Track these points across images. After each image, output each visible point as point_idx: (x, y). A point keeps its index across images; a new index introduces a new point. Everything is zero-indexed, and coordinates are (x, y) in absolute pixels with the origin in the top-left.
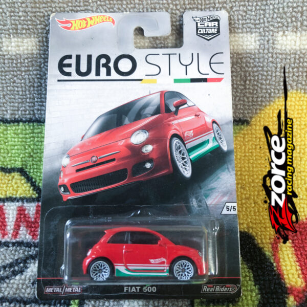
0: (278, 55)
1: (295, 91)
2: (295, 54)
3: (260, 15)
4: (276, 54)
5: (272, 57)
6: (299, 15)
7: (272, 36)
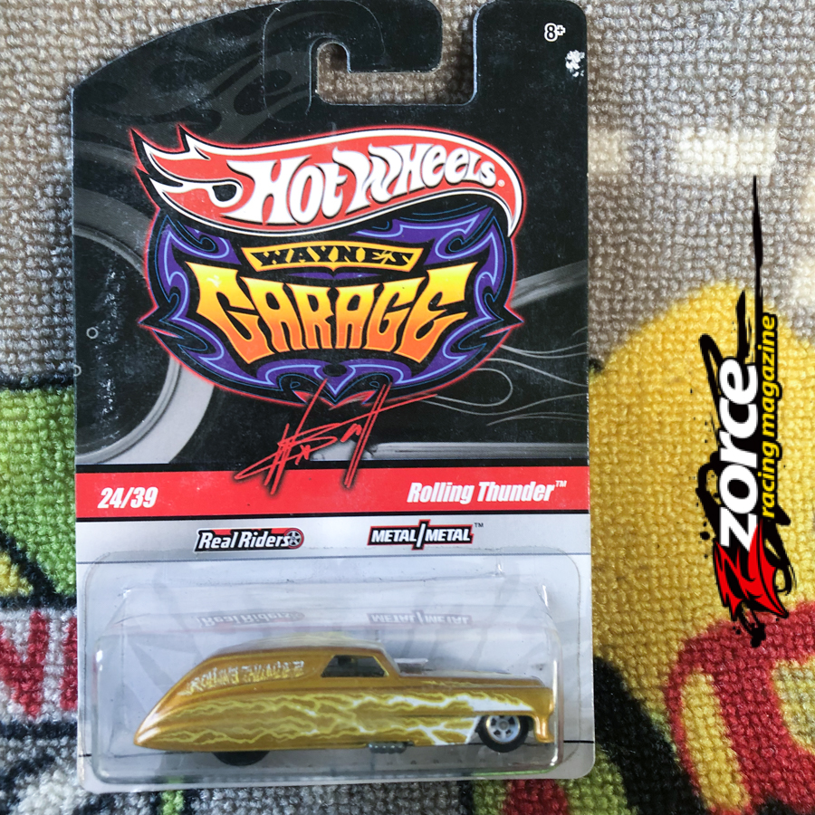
0: (680, 189)
1: (723, 285)
2: (725, 188)
3: (634, 81)
4: (675, 186)
5: (665, 195)
6: (738, 84)
7: (666, 138)
